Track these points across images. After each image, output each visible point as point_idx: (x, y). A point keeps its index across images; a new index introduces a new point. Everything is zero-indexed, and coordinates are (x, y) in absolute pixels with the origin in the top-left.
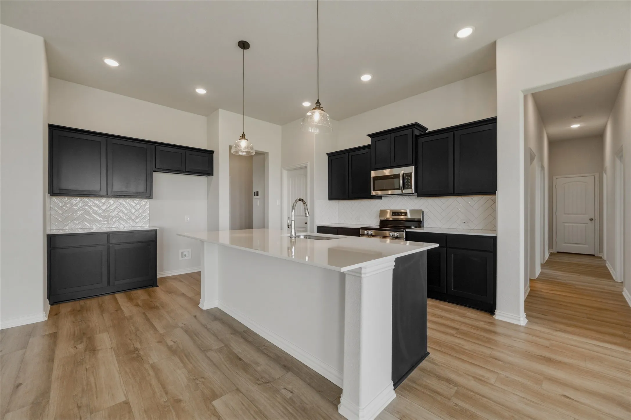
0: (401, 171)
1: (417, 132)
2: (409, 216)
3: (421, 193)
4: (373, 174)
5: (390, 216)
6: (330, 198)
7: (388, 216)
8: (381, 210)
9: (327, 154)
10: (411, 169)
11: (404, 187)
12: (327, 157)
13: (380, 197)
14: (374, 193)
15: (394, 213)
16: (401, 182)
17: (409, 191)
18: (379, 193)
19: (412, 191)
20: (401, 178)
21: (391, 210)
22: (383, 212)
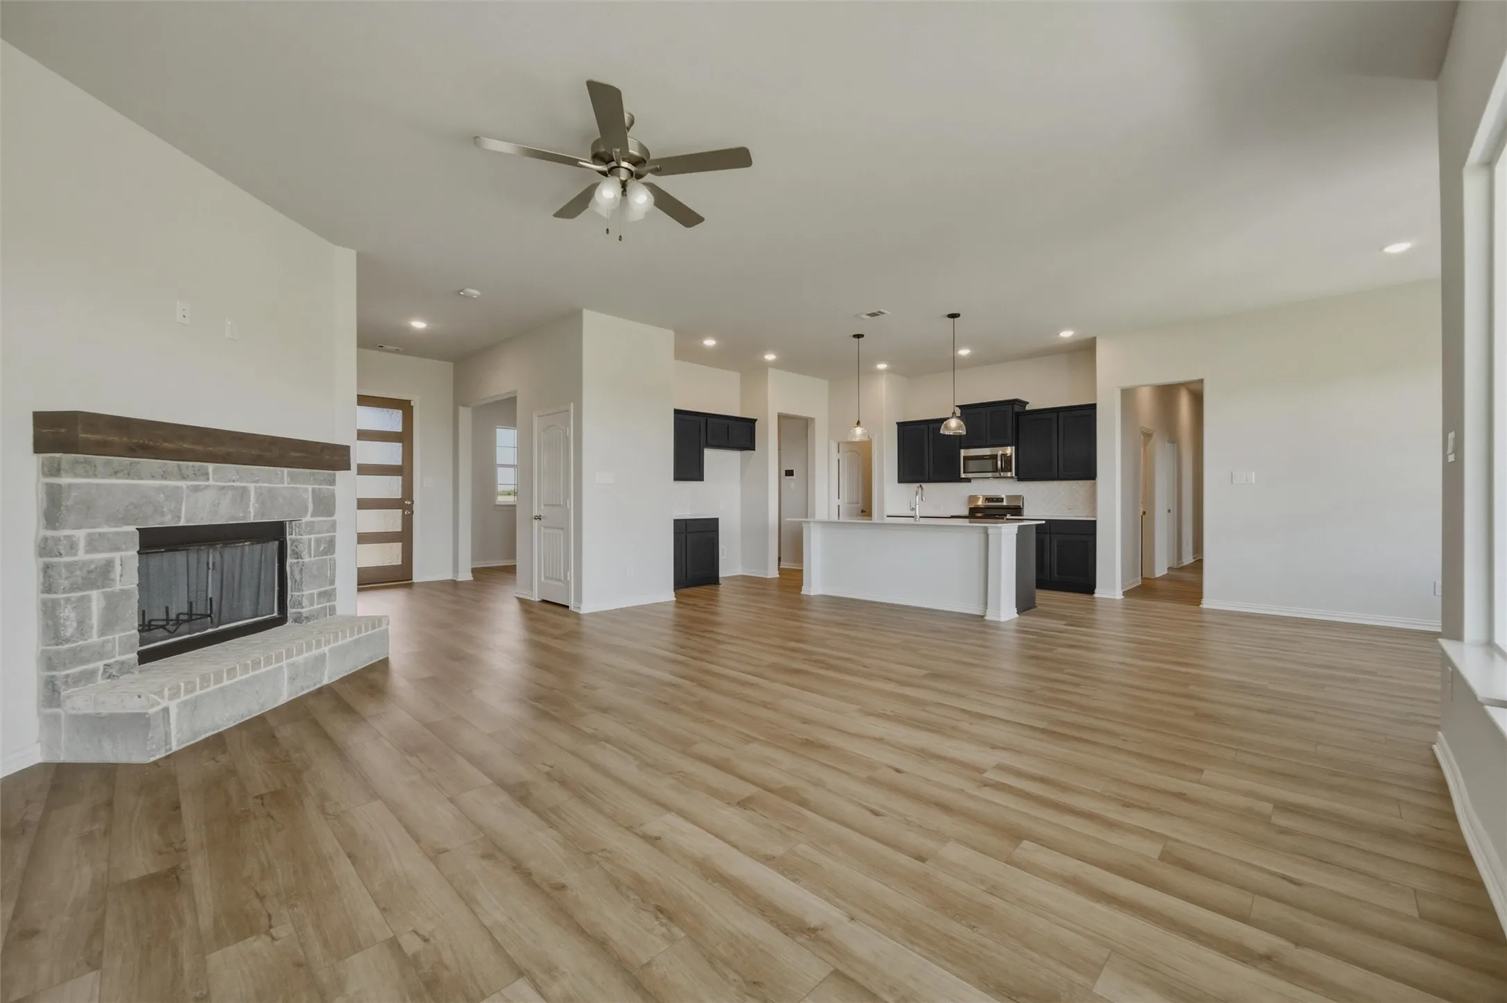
0: (999, 451)
1: (1017, 408)
2: (1005, 503)
3: (1022, 477)
4: (963, 453)
5: (982, 502)
6: (900, 481)
7: (980, 503)
8: (970, 496)
9: (897, 423)
10: (1009, 451)
11: (1003, 470)
12: (896, 427)
13: (968, 480)
14: (963, 476)
15: (988, 499)
16: (999, 463)
17: (1009, 474)
18: (970, 475)
19: (1012, 474)
20: (999, 458)
21: (983, 496)
22: (972, 498)
